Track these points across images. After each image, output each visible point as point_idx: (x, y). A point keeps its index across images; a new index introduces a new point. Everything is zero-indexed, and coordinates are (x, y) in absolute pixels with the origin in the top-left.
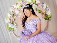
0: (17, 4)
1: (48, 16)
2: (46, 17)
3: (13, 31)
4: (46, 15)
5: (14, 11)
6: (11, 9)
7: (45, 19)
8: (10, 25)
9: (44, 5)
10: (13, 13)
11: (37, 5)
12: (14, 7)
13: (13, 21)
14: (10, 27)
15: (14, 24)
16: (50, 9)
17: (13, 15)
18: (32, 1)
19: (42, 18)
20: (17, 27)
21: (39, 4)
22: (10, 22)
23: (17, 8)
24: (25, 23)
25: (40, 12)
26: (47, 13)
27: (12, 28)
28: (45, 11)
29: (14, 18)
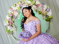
0: (16, 5)
1: (50, 17)
2: (47, 19)
3: (12, 34)
4: (47, 16)
5: (12, 13)
6: (9, 11)
7: (46, 20)
8: (9, 28)
9: (44, 6)
10: (12, 15)
11: (37, 6)
12: (13, 9)
13: (12, 24)
14: (9, 29)
15: (13, 27)
16: (51, 10)
17: (12, 17)
18: (32, 2)
19: (43, 19)
20: (16, 29)
21: (39, 5)
22: (8, 24)
23: (15, 10)
24: (24, 24)
25: (40, 14)
26: (48, 14)
27: (11, 30)
28: (46, 12)
29: (13, 20)
